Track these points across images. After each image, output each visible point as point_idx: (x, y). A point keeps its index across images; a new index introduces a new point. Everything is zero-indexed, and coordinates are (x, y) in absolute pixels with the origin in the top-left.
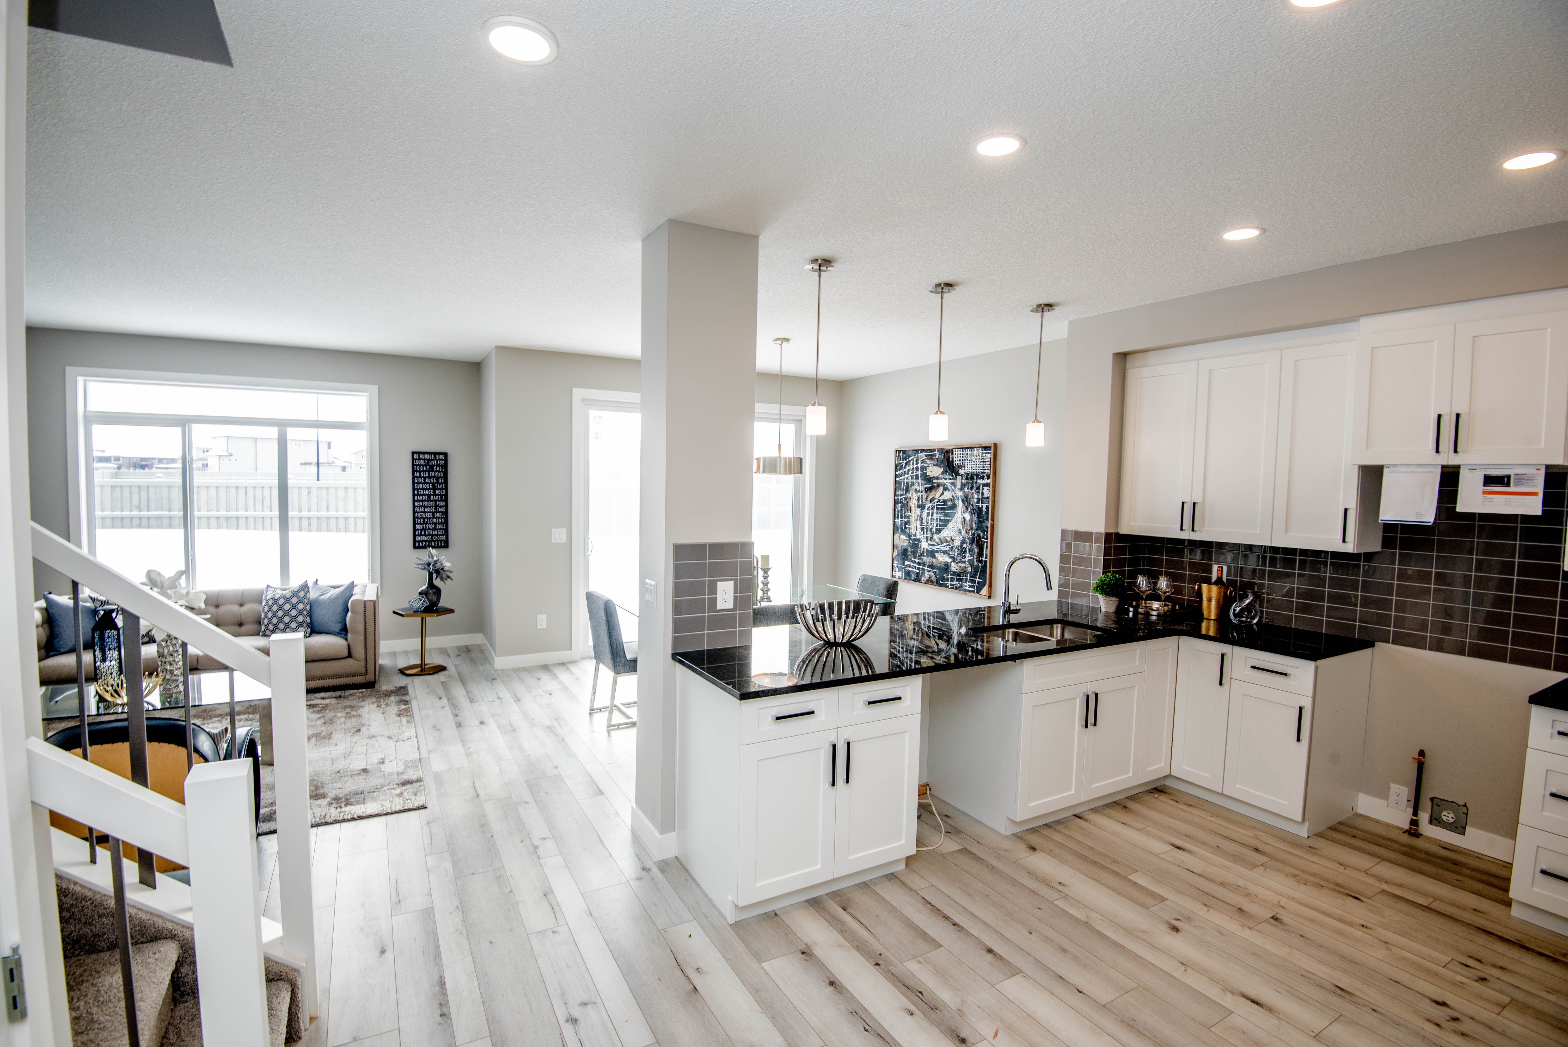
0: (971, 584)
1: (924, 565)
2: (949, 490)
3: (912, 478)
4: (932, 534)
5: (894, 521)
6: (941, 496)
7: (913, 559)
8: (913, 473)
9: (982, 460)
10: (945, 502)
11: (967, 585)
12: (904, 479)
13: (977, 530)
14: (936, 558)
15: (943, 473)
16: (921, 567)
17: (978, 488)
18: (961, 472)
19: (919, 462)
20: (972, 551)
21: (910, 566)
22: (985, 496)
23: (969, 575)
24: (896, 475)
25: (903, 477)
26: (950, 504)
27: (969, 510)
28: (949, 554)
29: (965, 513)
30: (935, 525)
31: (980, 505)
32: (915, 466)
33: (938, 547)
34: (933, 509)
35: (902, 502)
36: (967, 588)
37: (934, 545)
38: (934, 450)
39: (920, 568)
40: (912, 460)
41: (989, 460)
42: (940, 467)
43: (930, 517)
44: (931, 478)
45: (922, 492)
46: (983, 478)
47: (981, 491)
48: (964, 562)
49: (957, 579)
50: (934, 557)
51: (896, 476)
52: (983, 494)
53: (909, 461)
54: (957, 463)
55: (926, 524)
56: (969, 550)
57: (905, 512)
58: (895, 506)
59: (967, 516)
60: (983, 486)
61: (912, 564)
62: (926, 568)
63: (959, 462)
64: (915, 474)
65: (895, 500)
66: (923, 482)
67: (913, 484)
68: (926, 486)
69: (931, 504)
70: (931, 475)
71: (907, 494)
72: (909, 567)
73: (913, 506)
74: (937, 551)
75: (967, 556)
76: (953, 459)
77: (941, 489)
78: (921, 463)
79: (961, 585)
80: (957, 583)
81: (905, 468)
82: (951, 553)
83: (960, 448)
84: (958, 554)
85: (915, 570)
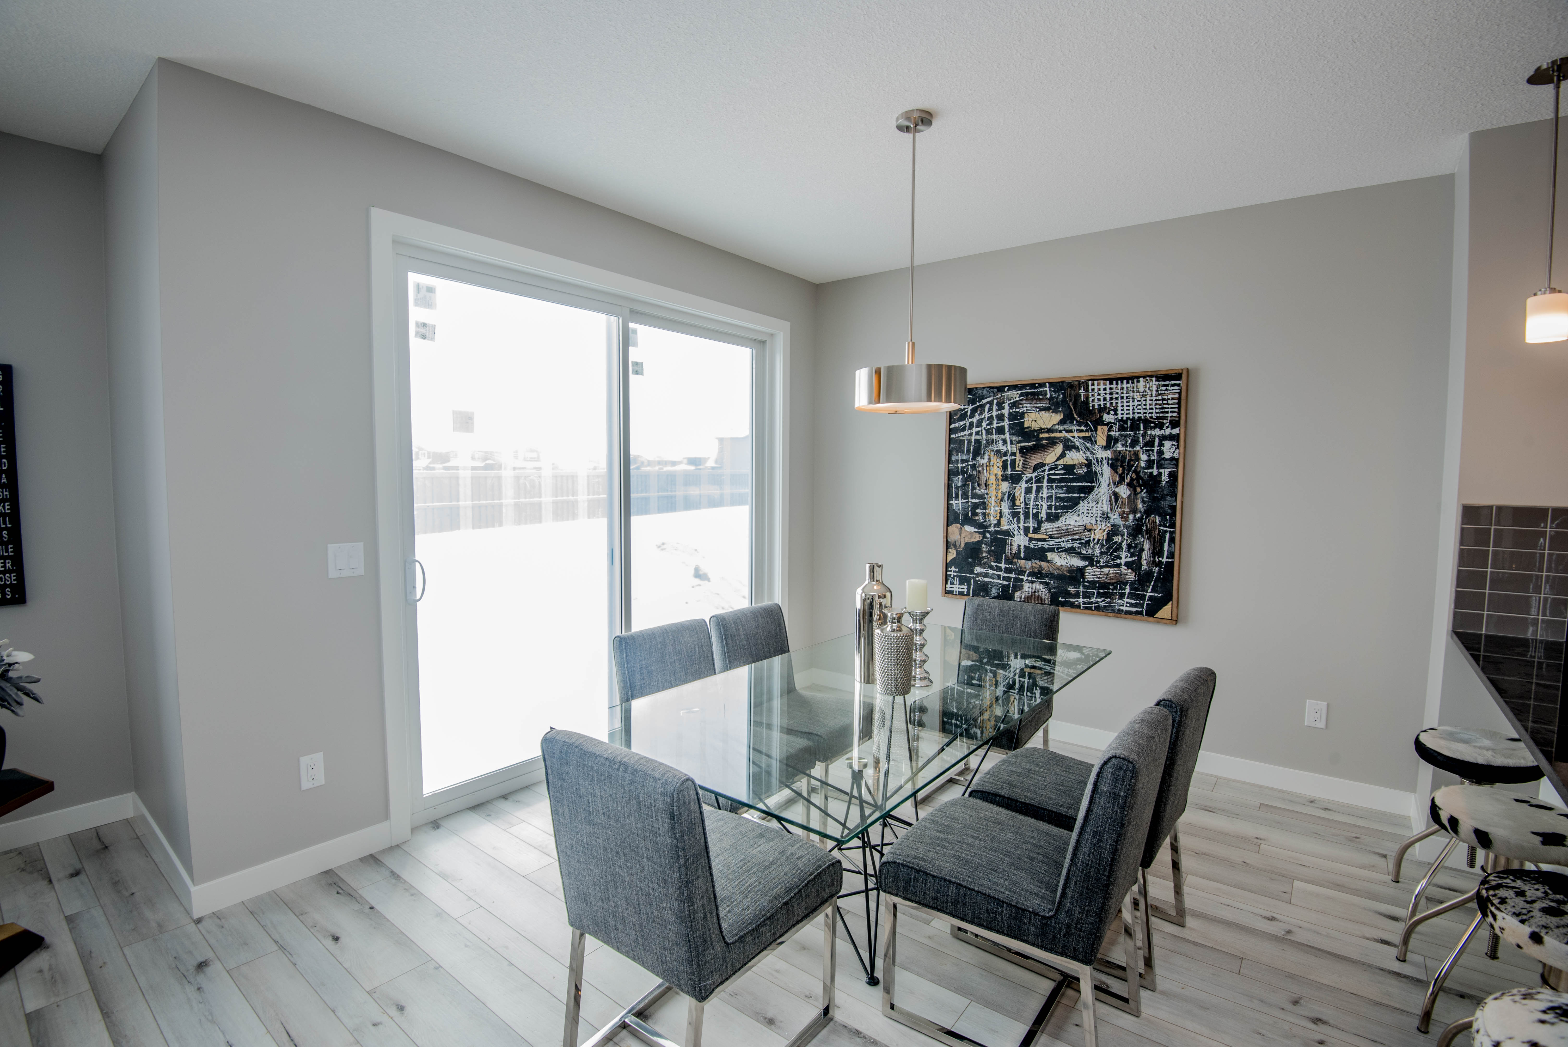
0: (1133, 602)
1: (1022, 573)
2: (1077, 449)
3: (989, 432)
4: (1040, 523)
5: (948, 504)
6: (1058, 459)
7: (993, 564)
8: (991, 424)
9: (1160, 397)
10: (1069, 469)
11: (1125, 604)
12: (971, 434)
13: (1148, 512)
14: (1048, 561)
15: (1062, 422)
16: (1013, 576)
17: (1150, 443)
18: (1108, 418)
19: (1006, 406)
20: (1136, 547)
21: (986, 575)
22: (1168, 455)
23: (1128, 587)
24: (950, 430)
25: (966, 432)
26: (1082, 471)
27: (1128, 480)
28: (1080, 553)
29: (1117, 484)
30: (1045, 507)
31: (1155, 472)
32: (995, 413)
33: (1052, 543)
34: (1038, 480)
35: (966, 472)
36: (1124, 608)
37: (1044, 540)
38: (1042, 385)
39: (1010, 578)
40: (988, 403)
41: (1177, 396)
42: (1056, 411)
43: (1033, 495)
44: (1035, 431)
45: (1014, 454)
46: (1161, 426)
47: (1156, 449)
48: (1118, 566)
49: (1098, 593)
50: (1045, 559)
51: (951, 432)
52: (1160, 453)
53: (983, 406)
54: (1096, 404)
55: (1023, 505)
56: (1129, 546)
57: (973, 488)
58: (949, 479)
59: (1124, 491)
60: (1160, 441)
61: (991, 572)
62: (1025, 578)
63: (1102, 403)
64: (995, 425)
65: (949, 471)
66: (1014, 438)
67: (990, 443)
68: (1023, 444)
69: (1034, 475)
70: (1035, 426)
71: (978, 458)
72: (984, 577)
73: (993, 478)
74: (1052, 550)
75: (1123, 556)
76: (1087, 397)
77: (1059, 448)
78: (1011, 408)
79: (1110, 603)
80: (1100, 600)
81: (972, 416)
82: (1084, 552)
83: (1106, 380)
84: (1101, 553)
85: (999, 581)
